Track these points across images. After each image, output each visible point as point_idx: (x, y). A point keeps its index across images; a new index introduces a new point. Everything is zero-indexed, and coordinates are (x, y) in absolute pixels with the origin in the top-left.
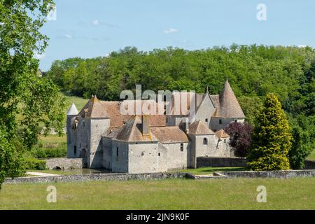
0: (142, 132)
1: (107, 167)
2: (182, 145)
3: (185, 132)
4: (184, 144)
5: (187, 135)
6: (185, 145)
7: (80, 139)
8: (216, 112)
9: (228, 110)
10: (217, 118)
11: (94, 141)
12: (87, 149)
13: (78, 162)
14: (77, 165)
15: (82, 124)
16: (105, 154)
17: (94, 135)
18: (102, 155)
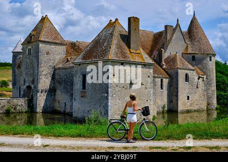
1: (62, 110)
2: (162, 80)
3: (161, 66)
4: (164, 80)
5: (164, 70)
6: (166, 81)
7: (24, 73)
8: (187, 48)
9: (202, 46)
10: (190, 54)
11: (44, 73)
12: (33, 86)
13: (19, 103)
14: (18, 108)
15: (27, 52)
16: (58, 92)
17: (42, 65)
18: (55, 94)
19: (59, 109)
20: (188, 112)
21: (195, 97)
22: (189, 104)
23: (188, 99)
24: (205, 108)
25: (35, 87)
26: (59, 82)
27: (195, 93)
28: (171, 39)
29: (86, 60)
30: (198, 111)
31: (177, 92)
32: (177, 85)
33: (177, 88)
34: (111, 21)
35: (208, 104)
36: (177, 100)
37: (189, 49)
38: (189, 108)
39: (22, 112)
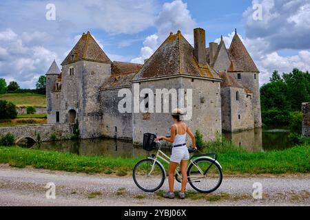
0: (197, 60)
1: (112, 135)
7: (65, 96)
8: (232, 66)
9: (246, 64)
10: (235, 72)
11: (89, 95)
12: (77, 110)
13: (64, 130)
14: (63, 134)
15: (69, 73)
16: (106, 116)
17: (88, 86)
18: (102, 118)
19: (108, 134)
20: (240, 131)
21: (245, 116)
22: (240, 123)
23: (239, 118)
24: (253, 127)
25: (80, 111)
26: (107, 105)
27: (245, 111)
28: (216, 57)
29: (148, 76)
30: (248, 130)
31: (230, 111)
32: (230, 103)
33: (230, 107)
34: (171, 33)
35: (255, 123)
36: (230, 120)
37: (234, 66)
38: (240, 127)
39: (68, 139)
